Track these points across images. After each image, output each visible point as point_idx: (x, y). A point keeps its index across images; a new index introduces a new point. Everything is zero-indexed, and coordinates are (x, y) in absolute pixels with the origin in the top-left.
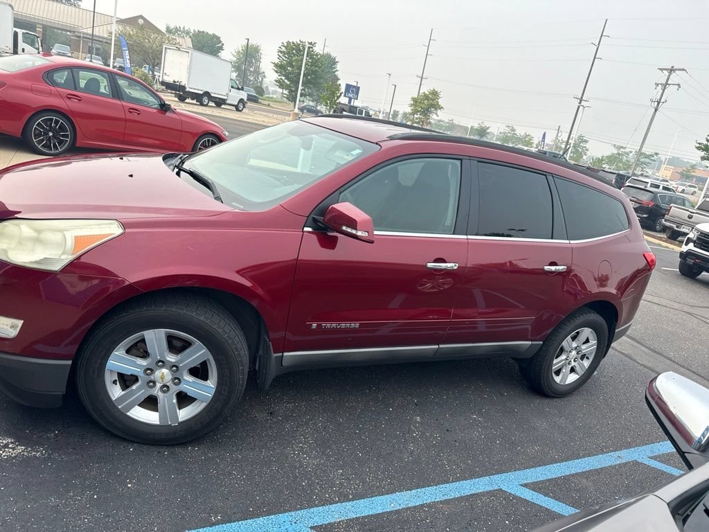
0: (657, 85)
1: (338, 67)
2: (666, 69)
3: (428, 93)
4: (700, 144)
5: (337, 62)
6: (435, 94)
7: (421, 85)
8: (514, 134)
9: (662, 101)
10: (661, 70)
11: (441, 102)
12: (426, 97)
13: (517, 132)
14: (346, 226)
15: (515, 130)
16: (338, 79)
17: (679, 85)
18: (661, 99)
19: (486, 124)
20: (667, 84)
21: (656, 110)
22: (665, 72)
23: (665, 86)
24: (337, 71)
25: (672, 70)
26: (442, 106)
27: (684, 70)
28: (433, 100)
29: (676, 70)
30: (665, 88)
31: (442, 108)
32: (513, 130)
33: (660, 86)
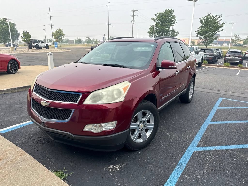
0: (131, 16)
1: (16, 26)
2: (132, 11)
3: (58, 30)
4: (148, 31)
5: (15, 25)
6: (61, 30)
7: (52, 28)
8: (90, 40)
9: (134, 21)
10: (131, 11)
11: (64, 33)
12: (58, 32)
13: (91, 39)
14: (169, 66)
15: (90, 38)
16: (18, 31)
17: (137, 15)
18: (133, 20)
19: (80, 38)
20: (134, 15)
21: (133, 24)
22: (132, 12)
23: (133, 16)
24: (16, 28)
25: (134, 11)
26: (65, 34)
27: (137, 10)
28: (61, 33)
29: (135, 11)
30: (134, 17)
31: (65, 35)
32: (89, 38)
33: (132, 16)
